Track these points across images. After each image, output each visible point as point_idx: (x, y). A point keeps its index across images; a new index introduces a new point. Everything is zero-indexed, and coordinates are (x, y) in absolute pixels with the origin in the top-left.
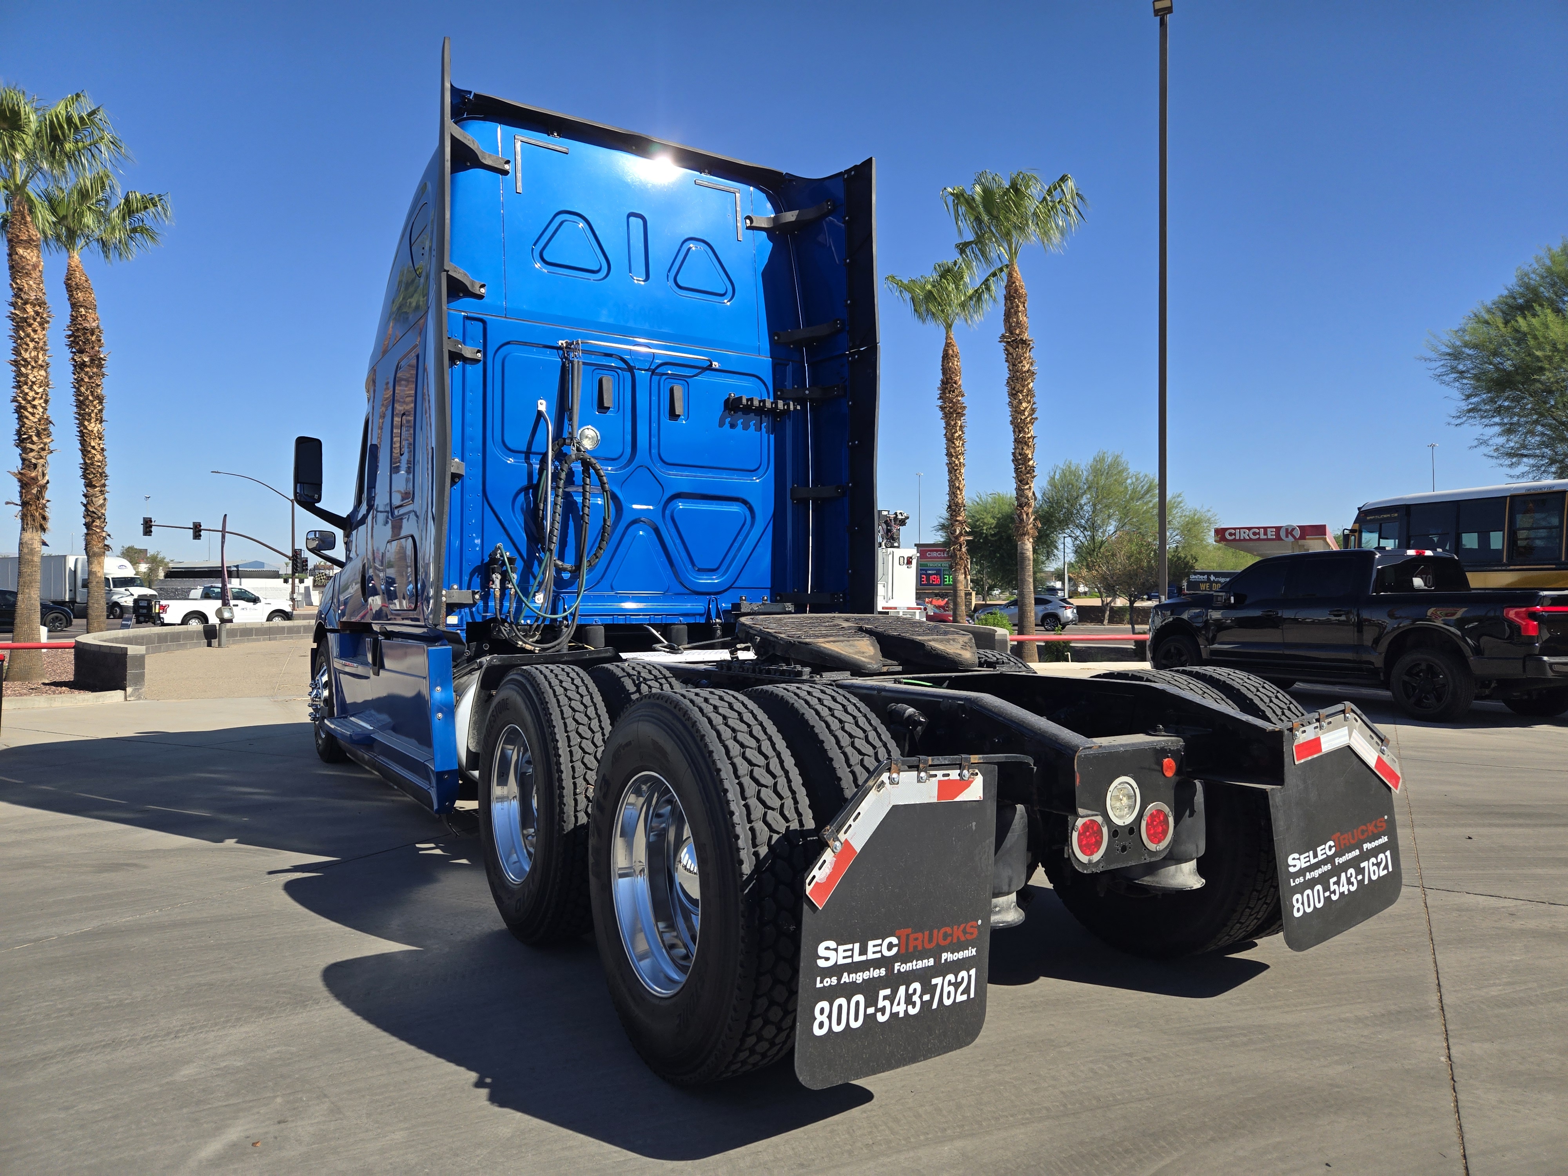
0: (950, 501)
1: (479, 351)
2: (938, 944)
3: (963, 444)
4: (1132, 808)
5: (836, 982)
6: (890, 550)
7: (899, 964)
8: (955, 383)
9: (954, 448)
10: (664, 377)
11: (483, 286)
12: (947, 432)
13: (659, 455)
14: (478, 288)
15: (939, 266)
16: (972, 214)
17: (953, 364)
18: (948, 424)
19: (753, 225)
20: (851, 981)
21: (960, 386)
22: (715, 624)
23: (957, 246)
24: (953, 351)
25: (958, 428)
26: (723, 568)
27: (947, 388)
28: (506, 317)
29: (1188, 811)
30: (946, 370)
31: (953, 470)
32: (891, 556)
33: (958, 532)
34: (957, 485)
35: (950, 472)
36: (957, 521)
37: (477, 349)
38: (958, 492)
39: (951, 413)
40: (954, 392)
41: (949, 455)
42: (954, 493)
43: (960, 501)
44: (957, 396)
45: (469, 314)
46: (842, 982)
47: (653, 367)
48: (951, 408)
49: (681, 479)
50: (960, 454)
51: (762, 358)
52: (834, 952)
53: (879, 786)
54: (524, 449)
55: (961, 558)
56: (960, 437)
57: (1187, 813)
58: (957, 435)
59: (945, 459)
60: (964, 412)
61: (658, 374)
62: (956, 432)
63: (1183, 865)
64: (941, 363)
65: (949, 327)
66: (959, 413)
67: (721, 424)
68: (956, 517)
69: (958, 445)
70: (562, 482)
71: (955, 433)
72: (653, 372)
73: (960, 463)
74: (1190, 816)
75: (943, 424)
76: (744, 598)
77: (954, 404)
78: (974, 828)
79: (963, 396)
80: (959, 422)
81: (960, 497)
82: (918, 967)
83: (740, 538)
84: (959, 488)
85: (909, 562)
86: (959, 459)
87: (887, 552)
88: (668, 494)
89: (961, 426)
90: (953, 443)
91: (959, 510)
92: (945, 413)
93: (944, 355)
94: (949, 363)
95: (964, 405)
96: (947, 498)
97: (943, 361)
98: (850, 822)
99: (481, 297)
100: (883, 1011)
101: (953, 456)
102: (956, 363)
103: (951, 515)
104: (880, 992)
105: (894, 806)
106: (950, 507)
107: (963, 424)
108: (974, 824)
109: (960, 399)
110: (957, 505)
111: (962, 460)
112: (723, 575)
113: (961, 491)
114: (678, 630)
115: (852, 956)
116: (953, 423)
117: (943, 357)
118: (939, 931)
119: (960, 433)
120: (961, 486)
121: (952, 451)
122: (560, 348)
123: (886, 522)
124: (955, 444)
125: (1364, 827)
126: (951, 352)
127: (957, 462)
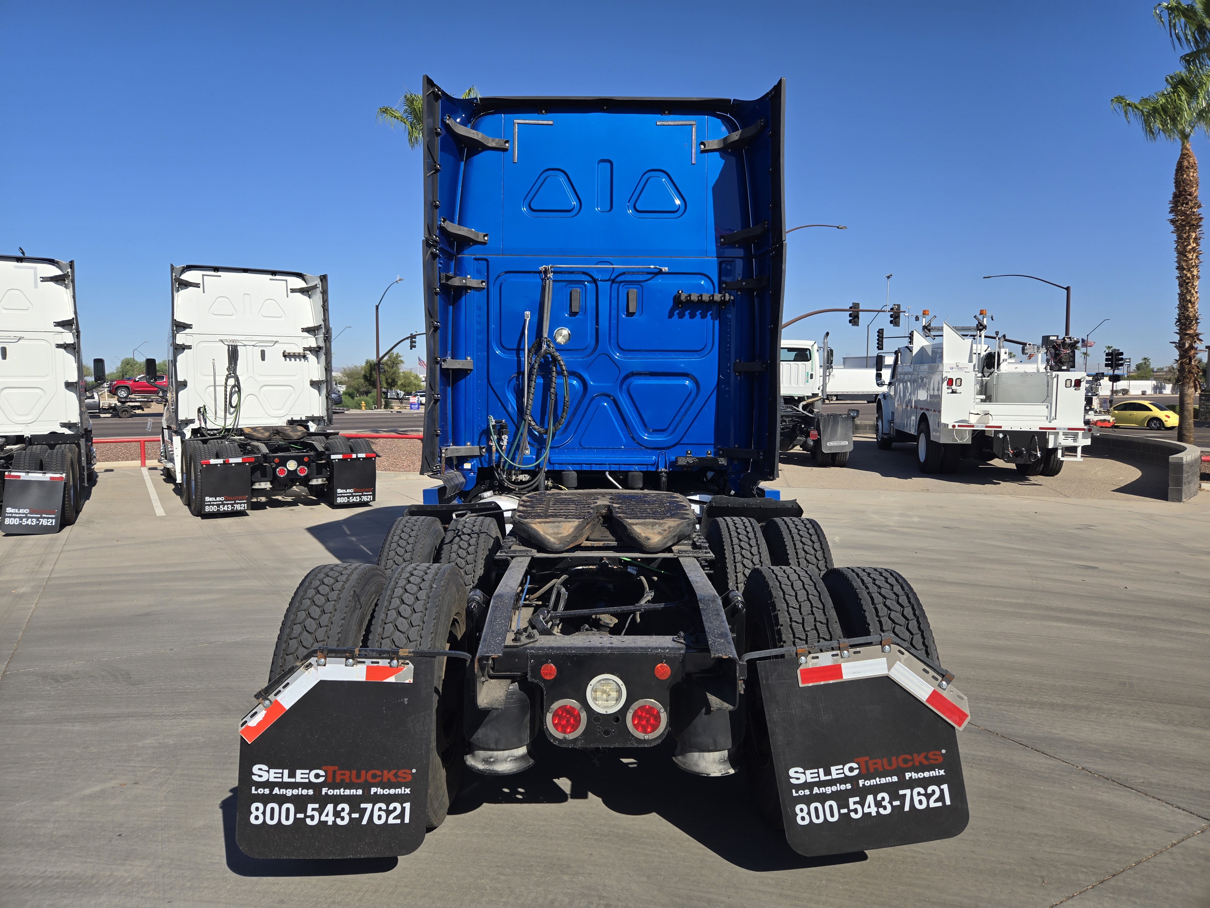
0: (1179, 315)
1: (482, 282)
2: (366, 780)
3: (1197, 257)
4: (618, 699)
5: (268, 792)
6: (1054, 373)
7: (327, 789)
8: (1190, 195)
9: (1186, 261)
10: (622, 284)
11: (485, 236)
12: (1178, 245)
13: (618, 343)
14: (482, 237)
15: (1171, 77)
16: (1193, 24)
17: (1188, 175)
18: (1180, 237)
19: (707, 148)
20: (281, 793)
21: (1196, 197)
22: (661, 472)
23: (1183, 58)
24: (1189, 163)
25: (1191, 241)
26: (671, 428)
27: (1179, 201)
28: (502, 255)
29: (704, 709)
30: (1179, 182)
31: (1185, 283)
32: (1055, 379)
33: (1187, 345)
34: (1188, 298)
35: (1181, 285)
36: (1187, 334)
37: (481, 281)
38: (1190, 305)
39: (1184, 226)
40: (1187, 204)
41: (1180, 268)
42: (1184, 307)
43: (1191, 315)
44: (1191, 208)
45: (477, 256)
46: (274, 793)
47: (613, 277)
48: (1183, 220)
49: (636, 362)
50: (1193, 267)
51: (709, 258)
52: (267, 773)
53: (307, 666)
54: (516, 347)
55: (1190, 372)
56: (1194, 250)
57: (704, 710)
58: (1190, 247)
59: (1177, 273)
60: (1200, 224)
61: (617, 282)
62: (1189, 244)
63: (706, 754)
64: (1174, 177)
65: (1185, 136)
66: (1193, 225)
67: (671, 315)
68: (1186, 330)
69: (1191, 257)
70: (536, 370)
71: (1187, 245)
72: (613, 281)
73: (1193, 276)
74: (705, 714)
75: (1174, 237)
76: (689, 452)
77: (1187, 216)
78: (406, 703)
79: (1199, 206)
80: (1194, 235)
81: (1192, 310)
82: (345, 793)
83: (687, 405)
84: (1190, 301)
85: (1078, 383)
86: (1193, 272)
87: (1052, 375)
88: (623, 375)
89: (1196, 239)
90: (1186, 256)
91: (1190, 323)
92: (1177, 227)
93: (1178, 167)
94: (1182, 175)
95: (1200, 216)
96: (1177, 311)
97: (1176, 174)
98: (281, 688)
99: (484, 243)
100: (312, 818)
101: (1184, 269)
102: (1191, 174)
103: (1181, 329)
104: (309, 805)
105: (321, 681)
106: (1179, 320)
107: (1199, 236)
108: (406, 700)
109: (1195, 210)
110: (1188, 318)
111: (1195, 273)
112: (671, 434)
113: (1193, 304)
114: (633, 476)
115: (282, 777)
116: (1185, 236)
117: (1177, 170)
118: (367, 772)
119: (1195, 245)
120: (1193, 299)
121: (1184, 264)
122: (540, 272)
123: (1054, 347)
124: (1187, 257)
125: (908, 757)
126: (1186, 163)
127: (1189, 275)
